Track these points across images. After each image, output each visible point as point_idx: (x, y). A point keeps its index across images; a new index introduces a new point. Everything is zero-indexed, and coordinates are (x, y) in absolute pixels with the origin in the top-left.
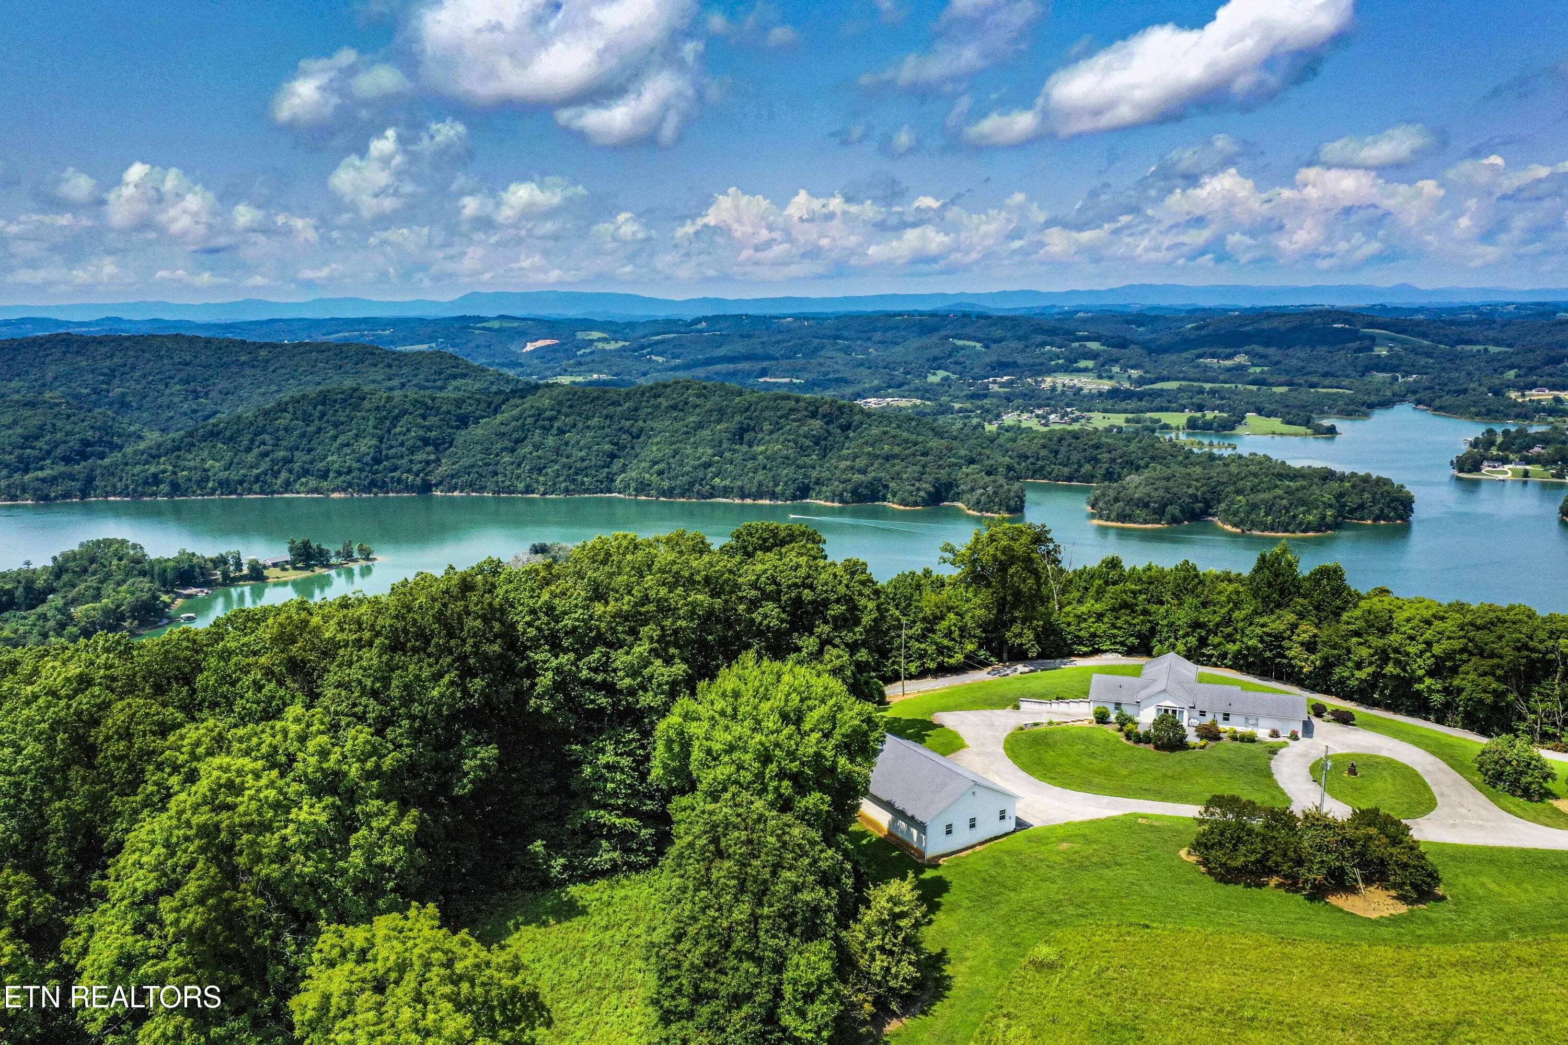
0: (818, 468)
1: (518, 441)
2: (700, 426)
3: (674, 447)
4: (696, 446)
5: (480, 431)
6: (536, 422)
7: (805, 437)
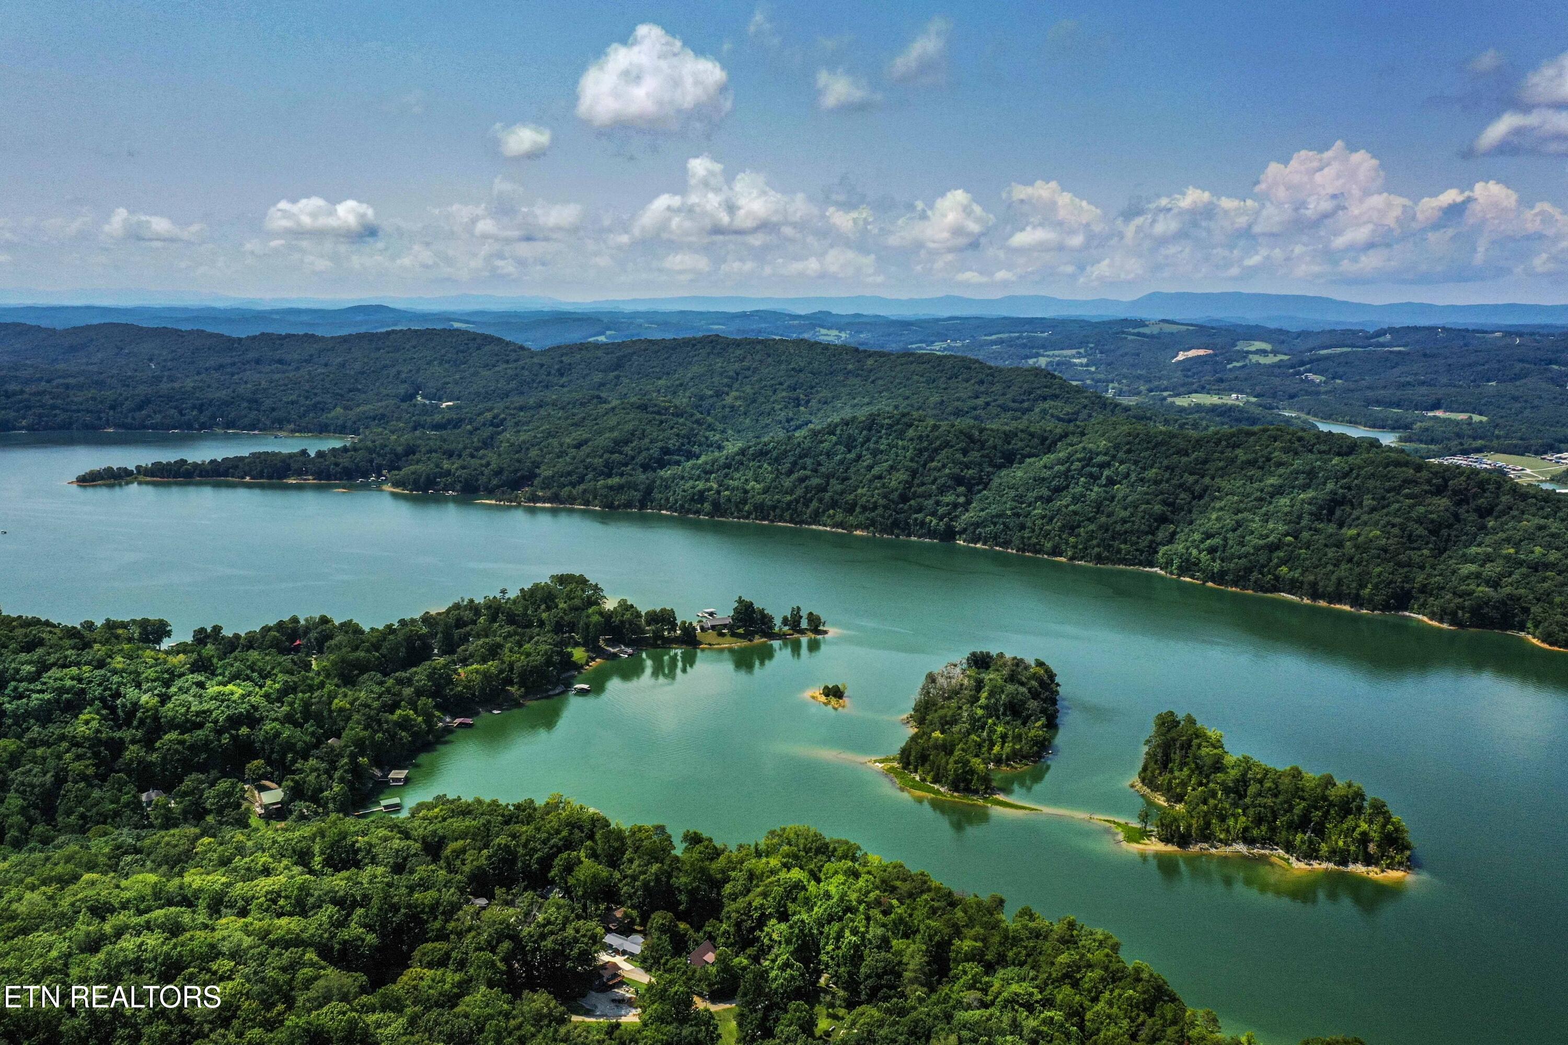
0: (1428, 570)
1: (1058, 490)
2: (1278, 491)
3: (1240, 516)
4: (1266, 518)
5: (1019, 474)
6: (1083, 467)
7: (1419, 521)
